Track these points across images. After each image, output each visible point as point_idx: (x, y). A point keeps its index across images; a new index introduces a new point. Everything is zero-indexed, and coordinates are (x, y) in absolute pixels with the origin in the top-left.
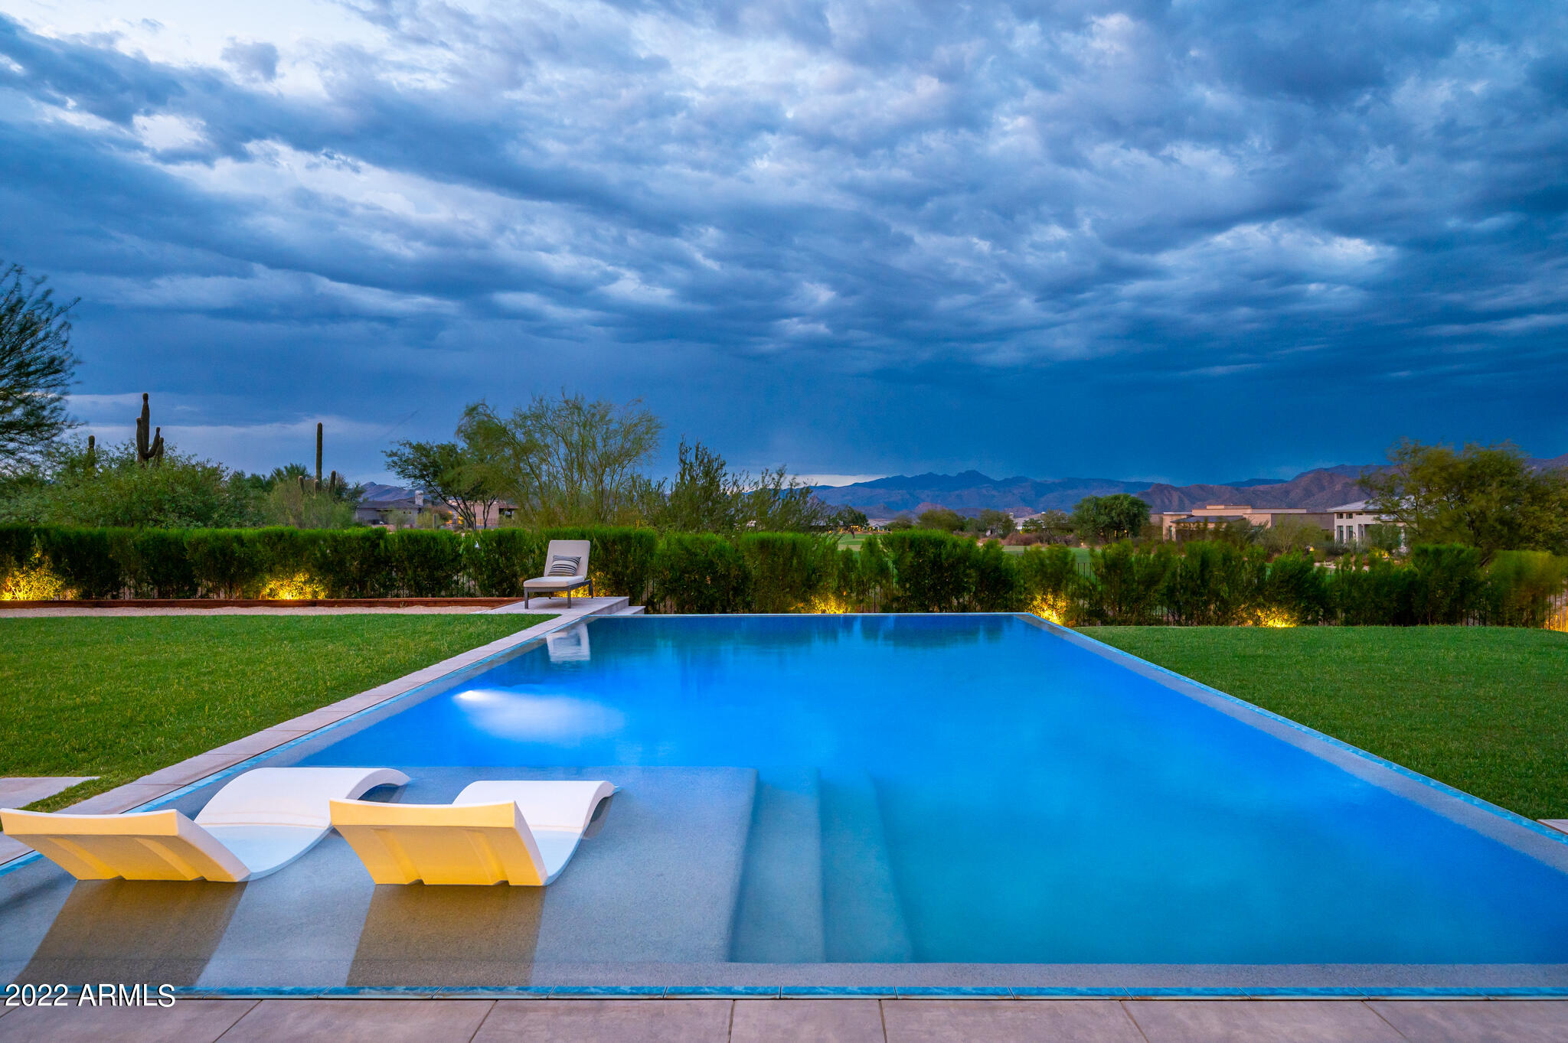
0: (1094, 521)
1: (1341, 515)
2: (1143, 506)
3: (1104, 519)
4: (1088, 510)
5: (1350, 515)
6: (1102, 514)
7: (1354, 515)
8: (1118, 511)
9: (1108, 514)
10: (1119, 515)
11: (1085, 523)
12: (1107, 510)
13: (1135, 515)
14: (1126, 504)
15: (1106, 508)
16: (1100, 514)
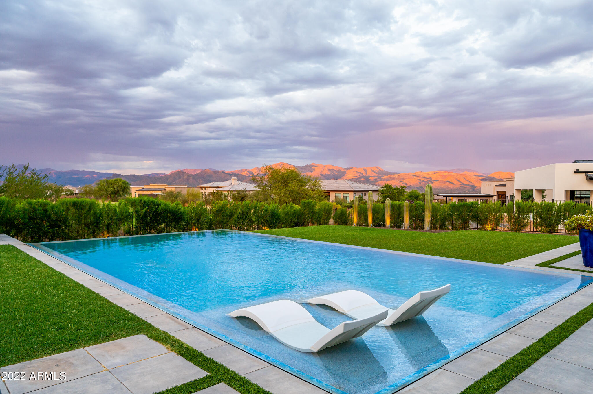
0: (106, 190)
1: (202, 188)
2: (127, 184)
3: (111, 189)
4: (103, 185)
5: (205, 188)
6: (110, 187)
7: (207, 188)
8: (117, 186)
9: (113, 187)
10: (117, 188)
11: (102, 191)
12: (112, 186)
13: (124, 188)
14: (120, 183)
15: (111, 184)
16: (109, 187)
